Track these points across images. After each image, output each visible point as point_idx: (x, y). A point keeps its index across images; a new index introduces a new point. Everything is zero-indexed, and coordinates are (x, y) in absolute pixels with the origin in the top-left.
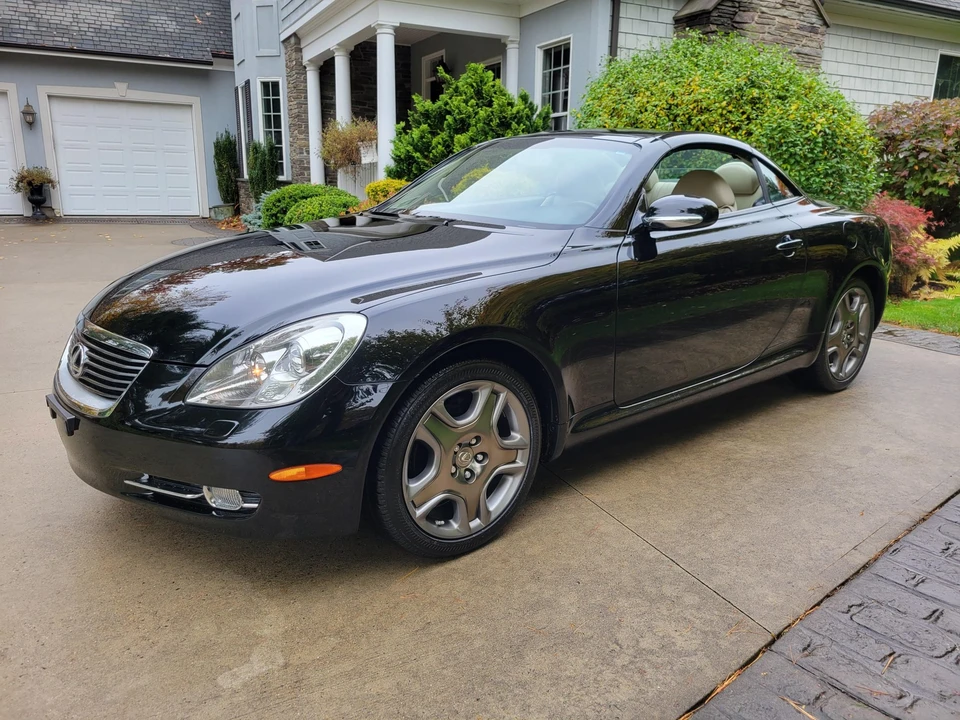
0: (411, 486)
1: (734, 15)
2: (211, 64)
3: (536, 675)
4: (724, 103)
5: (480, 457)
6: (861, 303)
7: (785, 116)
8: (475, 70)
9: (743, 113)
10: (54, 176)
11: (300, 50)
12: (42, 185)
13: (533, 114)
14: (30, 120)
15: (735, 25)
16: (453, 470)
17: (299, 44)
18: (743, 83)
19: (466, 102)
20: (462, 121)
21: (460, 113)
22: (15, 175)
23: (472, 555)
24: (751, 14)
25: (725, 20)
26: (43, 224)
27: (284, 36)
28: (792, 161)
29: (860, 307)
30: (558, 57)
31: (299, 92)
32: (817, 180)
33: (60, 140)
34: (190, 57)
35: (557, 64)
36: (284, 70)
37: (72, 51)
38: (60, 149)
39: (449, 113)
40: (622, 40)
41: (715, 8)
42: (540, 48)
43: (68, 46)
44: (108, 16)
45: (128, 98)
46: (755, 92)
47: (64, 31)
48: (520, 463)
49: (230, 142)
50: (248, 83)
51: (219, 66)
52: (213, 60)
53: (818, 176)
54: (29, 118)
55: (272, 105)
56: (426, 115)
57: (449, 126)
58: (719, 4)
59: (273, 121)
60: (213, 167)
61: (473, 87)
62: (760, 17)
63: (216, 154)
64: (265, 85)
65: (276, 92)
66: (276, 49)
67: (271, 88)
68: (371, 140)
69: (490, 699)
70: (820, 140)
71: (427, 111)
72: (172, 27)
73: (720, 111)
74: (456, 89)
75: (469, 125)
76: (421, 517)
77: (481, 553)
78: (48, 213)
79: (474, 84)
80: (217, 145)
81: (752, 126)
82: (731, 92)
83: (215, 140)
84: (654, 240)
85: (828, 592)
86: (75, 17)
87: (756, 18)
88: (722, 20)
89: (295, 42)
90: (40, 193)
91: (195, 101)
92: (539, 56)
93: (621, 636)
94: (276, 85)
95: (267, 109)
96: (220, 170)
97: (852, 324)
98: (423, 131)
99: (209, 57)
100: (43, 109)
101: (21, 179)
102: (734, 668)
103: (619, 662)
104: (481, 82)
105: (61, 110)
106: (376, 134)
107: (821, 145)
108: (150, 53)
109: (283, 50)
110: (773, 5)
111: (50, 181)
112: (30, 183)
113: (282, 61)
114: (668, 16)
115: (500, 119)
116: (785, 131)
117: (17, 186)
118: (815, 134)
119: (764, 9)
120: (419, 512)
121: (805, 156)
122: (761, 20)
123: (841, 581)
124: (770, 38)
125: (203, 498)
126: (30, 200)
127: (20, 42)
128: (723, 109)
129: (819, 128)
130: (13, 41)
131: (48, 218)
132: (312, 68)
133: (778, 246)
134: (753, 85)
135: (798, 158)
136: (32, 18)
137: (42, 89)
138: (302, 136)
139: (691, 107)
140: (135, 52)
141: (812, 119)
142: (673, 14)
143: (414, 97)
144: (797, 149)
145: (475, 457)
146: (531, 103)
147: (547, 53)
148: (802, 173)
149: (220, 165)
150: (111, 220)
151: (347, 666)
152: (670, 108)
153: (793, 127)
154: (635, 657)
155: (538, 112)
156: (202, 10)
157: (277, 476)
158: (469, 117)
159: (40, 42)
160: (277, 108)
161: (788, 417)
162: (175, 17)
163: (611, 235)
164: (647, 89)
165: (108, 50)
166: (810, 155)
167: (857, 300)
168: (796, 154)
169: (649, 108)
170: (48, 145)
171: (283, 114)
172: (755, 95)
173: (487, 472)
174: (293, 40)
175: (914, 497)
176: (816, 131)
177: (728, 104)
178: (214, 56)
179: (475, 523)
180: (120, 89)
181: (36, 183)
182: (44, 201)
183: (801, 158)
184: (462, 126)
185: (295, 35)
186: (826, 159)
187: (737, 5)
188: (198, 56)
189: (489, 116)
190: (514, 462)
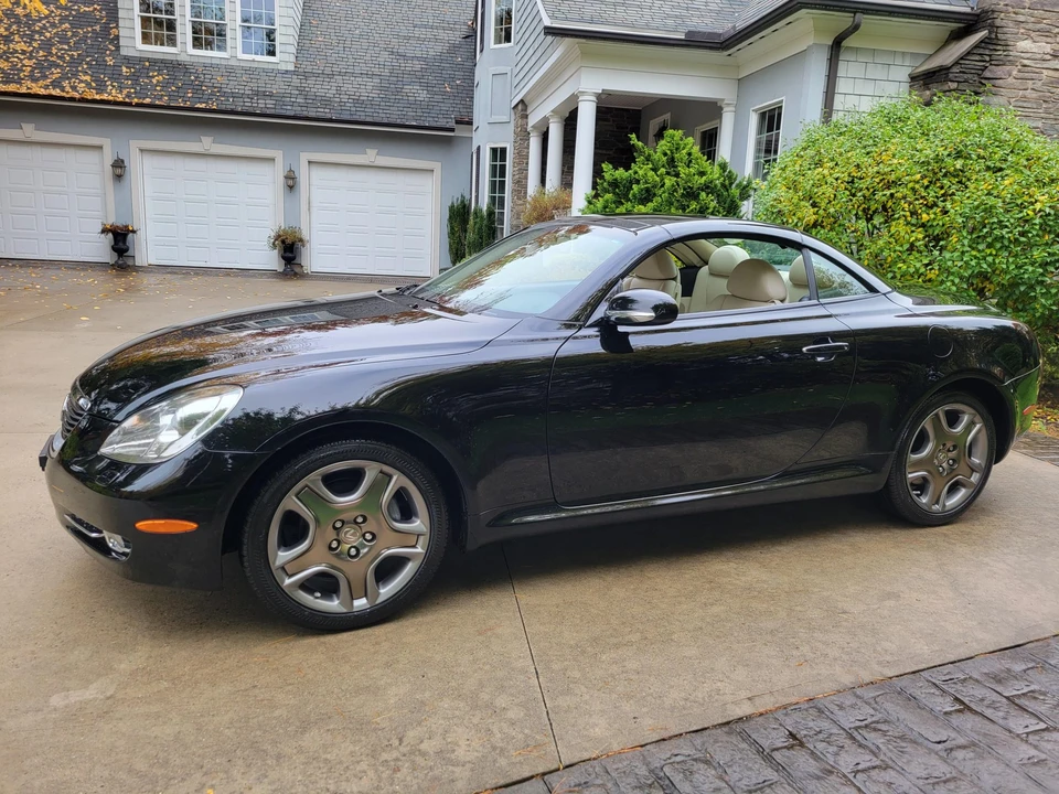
0: (280, 553)
1: (983, 70)
2: (452, 130)
3: (300, 750)
4: (918, 176)
5: (368, 536)
6: (972, 424)
7: (995, 192)
8: (672, 137)
9: (942, 188)
10: (305, 235)
11: (527, 117)
12: (293, 244)
13: (731, 184)
14: (291, 183)
15: (983, 81)
16: (334, 544)
17: (526, 110)
18: (946, 153)
19: (655, 170)
20: (647, 190)
21: (646, 182)
22: (273, 234)
23: (353, 633)
24: (1008, 68)
25: (969, 76)
26: (291, 279)
27: (513, 104)
28: (998, 245)
29: (972, 427)
30: (771, 119)
31: (522, 158)
32: (1031, 269)
33: (314, 204)
34: (434, 124)
35: (770, 129)
36: (512, 137)
37: (331, 121)
38: (313, 210)
39: (638, 182)
40: (838, 101)
41: (956, 63)
42: (755, 111)
43: (329, 116)
44: (367, 89)
45: (377, 163)
46: (959, 164)
47: (327, 102)
48: (419, 550)
49: (464, 206)
50: (479, 148)
51: (460, 132)
52: (455, 126)
53: (1032, 264)
54: (290, 182)
55: (498, 171)
56: (615, 184)
57: (634, 196)
58: (962, 59)
59: (498, 186)
60: (446, 230)
61: (665, 154)
62: (1019, 71)
63: (450, 217)
64: (494, 150)
65: (503, 158)
66: (506, 115)
67: (499, 154)
68: (564, 208)
69: (240, 762)
70: (1037, 221)
71: (616, 179)
72: (423, 95)
73: (911, 185)
74: (648, 159)
75: (655, 195)
76: (291, 585)
77: (362, 632)
78: (297, 270)
79: (668, 152)
80: (452, 208)
81: (948, 205)
82: (929, 163)
83: (450, 204)
84: (627, 334)
85: (666, 735)
86: (339, 89)
87: (1015, 73)
88: (966, 76)
89: (522, 107)
90: (292, 252)
91: (437, 166)
92: (754, 120)
93: (411, 734)
94: (503, 151)
95: (494, 174)
96: (452, 233)
97: (955, 447)
98: (607, 201)
99: (452, 124)
100: (303, 173)
101: (278, 237)
102: (488, 786)
103: (385, 756)
104: (677, 149)
105: (318, 175)
106: (570, 203)
107: (1037, 227)
108: (399, 121)
109: (513, 117)
110: (1039, 56)
111: (301, 240)
112: (283, 242)
113: (511, 127)
114: (902, 73)
115: (685, 189)
116: (989, 210)
117: (274, 244)
118: (1031, 213)
119: (1026, 62)
120: (288, 581)
121: (1016, 240)
122: (1021, 75)
123: (695, 728)
124: (1035, 95)
125: (104, 538)
126: (283, 258)
127: (288, 113)
128: (918, 182)
129: (1038, 206)
130: (283, 112)
131: (296, 274)
132: (535, 134)
133: (804, 349)
134: (959, 155)
135: (1006, 243)
136: (301, 91)
137: (305, 154)
138: (521, 202)
139: (877, 180)
140: (385, 121)
141: (1031, 197)
142: (909, 70)
143: (603, 165)
144: (1004, 231)
145: (364, 535)
146: (730, 172)
147: (763, 115)
148: (1011, 260)
149: (452, 228)
150: (349, 279)
151: (154, 708)
152: (852, 182)
153: (1000, 205)
154: (404, 755)
155: (737, 182)
156: (453, 79)
157: (141, 525)
158: (654, 186)
159: (305, 113)
160: (503, 174)
161: (834, 546)
162: (427, 86)
163: (568, 326)
164: (832, 160)
165: (363, 118)
166: (1023, 239)
167: (966, 419)
168: (1003, 237)
169: (830, 180)
170: (304, 206)
171: (508, 179)
172: (958, 167)
173: (373, 553)
174: (520, 107)
175: (888, 658)
176: (1034, 210)
177: (923, 177)
178: (457, 122)
179: (361, 603)
180: (371, 155)
181: (289, 241)
182: (294, 258)
183: (1010, 242)
184: (647, 196)
185: (522, 101)
186: (1047, 244)
187: (987, 58)
188: (442, 123)
189: (673, 186)
190: (414, 547)
